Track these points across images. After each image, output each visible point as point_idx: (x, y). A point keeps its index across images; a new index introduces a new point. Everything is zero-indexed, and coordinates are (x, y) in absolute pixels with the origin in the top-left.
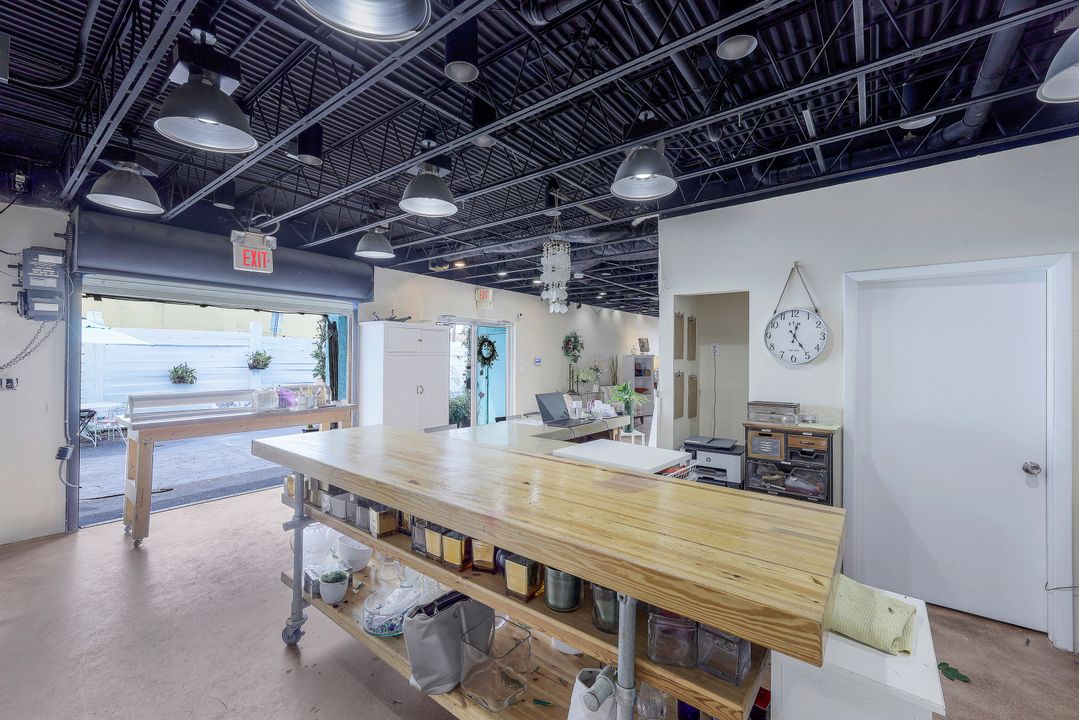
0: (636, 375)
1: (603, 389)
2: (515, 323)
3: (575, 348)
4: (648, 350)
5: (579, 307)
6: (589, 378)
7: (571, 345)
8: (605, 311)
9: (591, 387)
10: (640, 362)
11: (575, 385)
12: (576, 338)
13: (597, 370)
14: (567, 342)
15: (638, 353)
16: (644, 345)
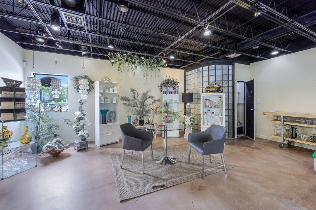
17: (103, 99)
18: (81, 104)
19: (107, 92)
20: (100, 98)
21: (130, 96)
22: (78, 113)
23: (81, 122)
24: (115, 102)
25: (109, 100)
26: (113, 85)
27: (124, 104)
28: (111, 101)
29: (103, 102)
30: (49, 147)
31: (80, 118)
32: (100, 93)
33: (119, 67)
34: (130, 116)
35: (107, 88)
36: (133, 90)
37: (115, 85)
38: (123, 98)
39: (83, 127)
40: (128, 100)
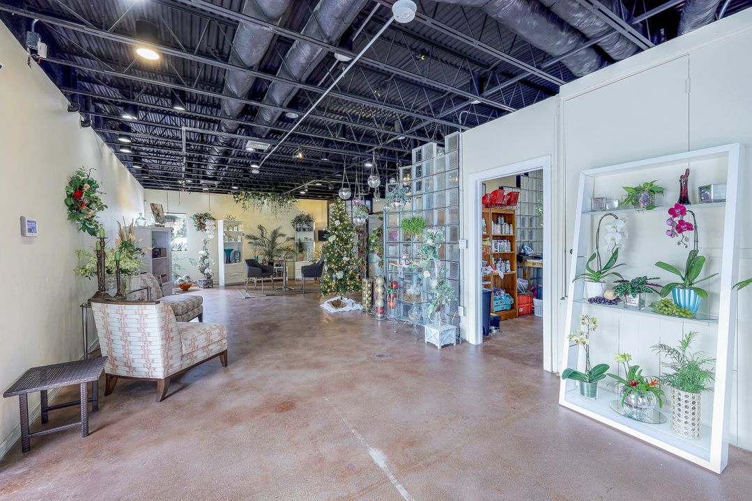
0: (153, 256)
5: (84, 124)
16: (158, 213)
17: (227, 238)
18: (206, 244)
19: (231, 230)
20: (224, 237)
21: (257, 234)
22: (202, 252)
23: (206, 261)
24: (239, 241)
25: (233, 239)
27: (250, 243)
28: (236, 240)
29: (227, 242)
31: (205, 257)
32: (224, 232)
33: (244, 204)
34: (257, 256)
35: (231, 226)
36: (261, 228)
37: (239, 223)
38: (249, 237)
39: (208, 265)
40: (255, 238)
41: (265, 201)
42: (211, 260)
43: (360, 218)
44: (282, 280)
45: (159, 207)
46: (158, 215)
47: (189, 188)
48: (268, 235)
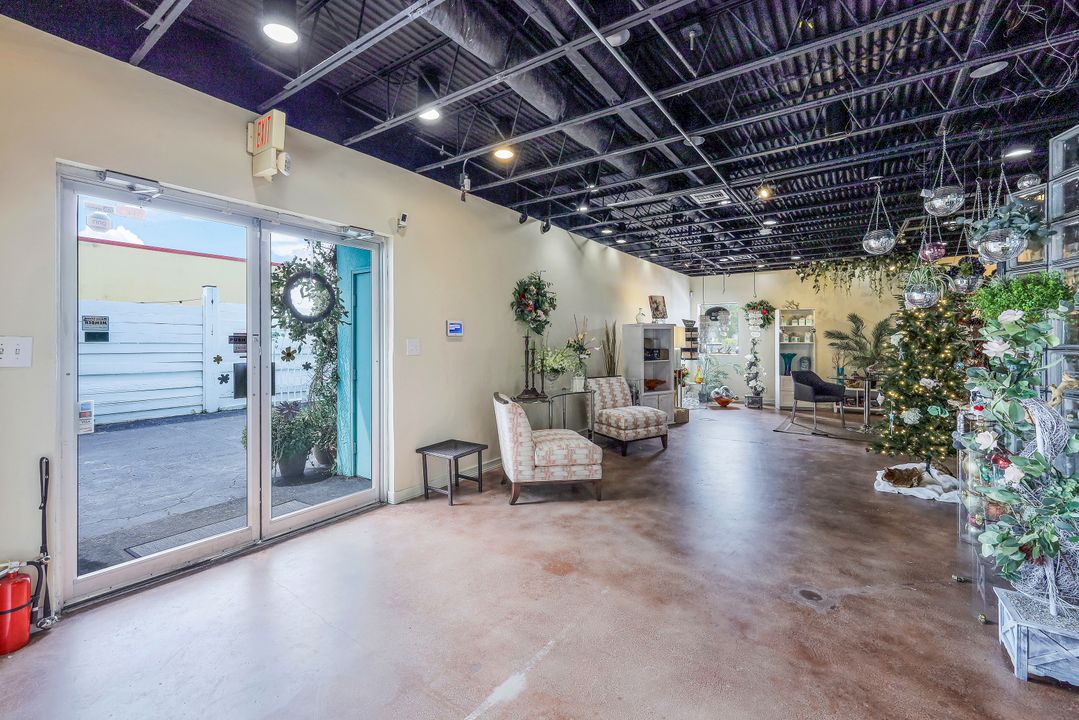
0: (646, 358)
1: (592, 383)
2: (391, 237)
3: (538, 306)
4: (664, 316)
5: (545, 229)
6: (566, 364)
7: (530, 301)
8: (593, 247)
9: (570, 382)
10: (651, 335)
11: (538, 377)
12: (539, 286)
13: (580, 349)
14: (522, 292)
15: (648, 319)
16: (657, 307)
17: (785, 336)
18: (754, 344)
19: (794, 324)
20: (781, 335)
21: (847, 328)
22: (750, 357)
23: (754, 370)
24: (807, 341)
25: (796, 339)
26: (806, 313)
27: (832, 344)
28: (802, 340)
29: (785, 342)
30: (717, 393)
31: (752, 364)
32: (781, 328)
33: (816, 281)
34: (841, 367)
35: (795, 318)
36: (854, 319)
37: (810, 312)
38: (830, 334)
39: (756, 376)
40: (840, 336)
41: (857, 272)
42: (761, 367)
43: (922, 291)
44: (861, 413)
45: (660, 300)
46: (657, 309)
47: (729, 268)
48: (868, 331)
